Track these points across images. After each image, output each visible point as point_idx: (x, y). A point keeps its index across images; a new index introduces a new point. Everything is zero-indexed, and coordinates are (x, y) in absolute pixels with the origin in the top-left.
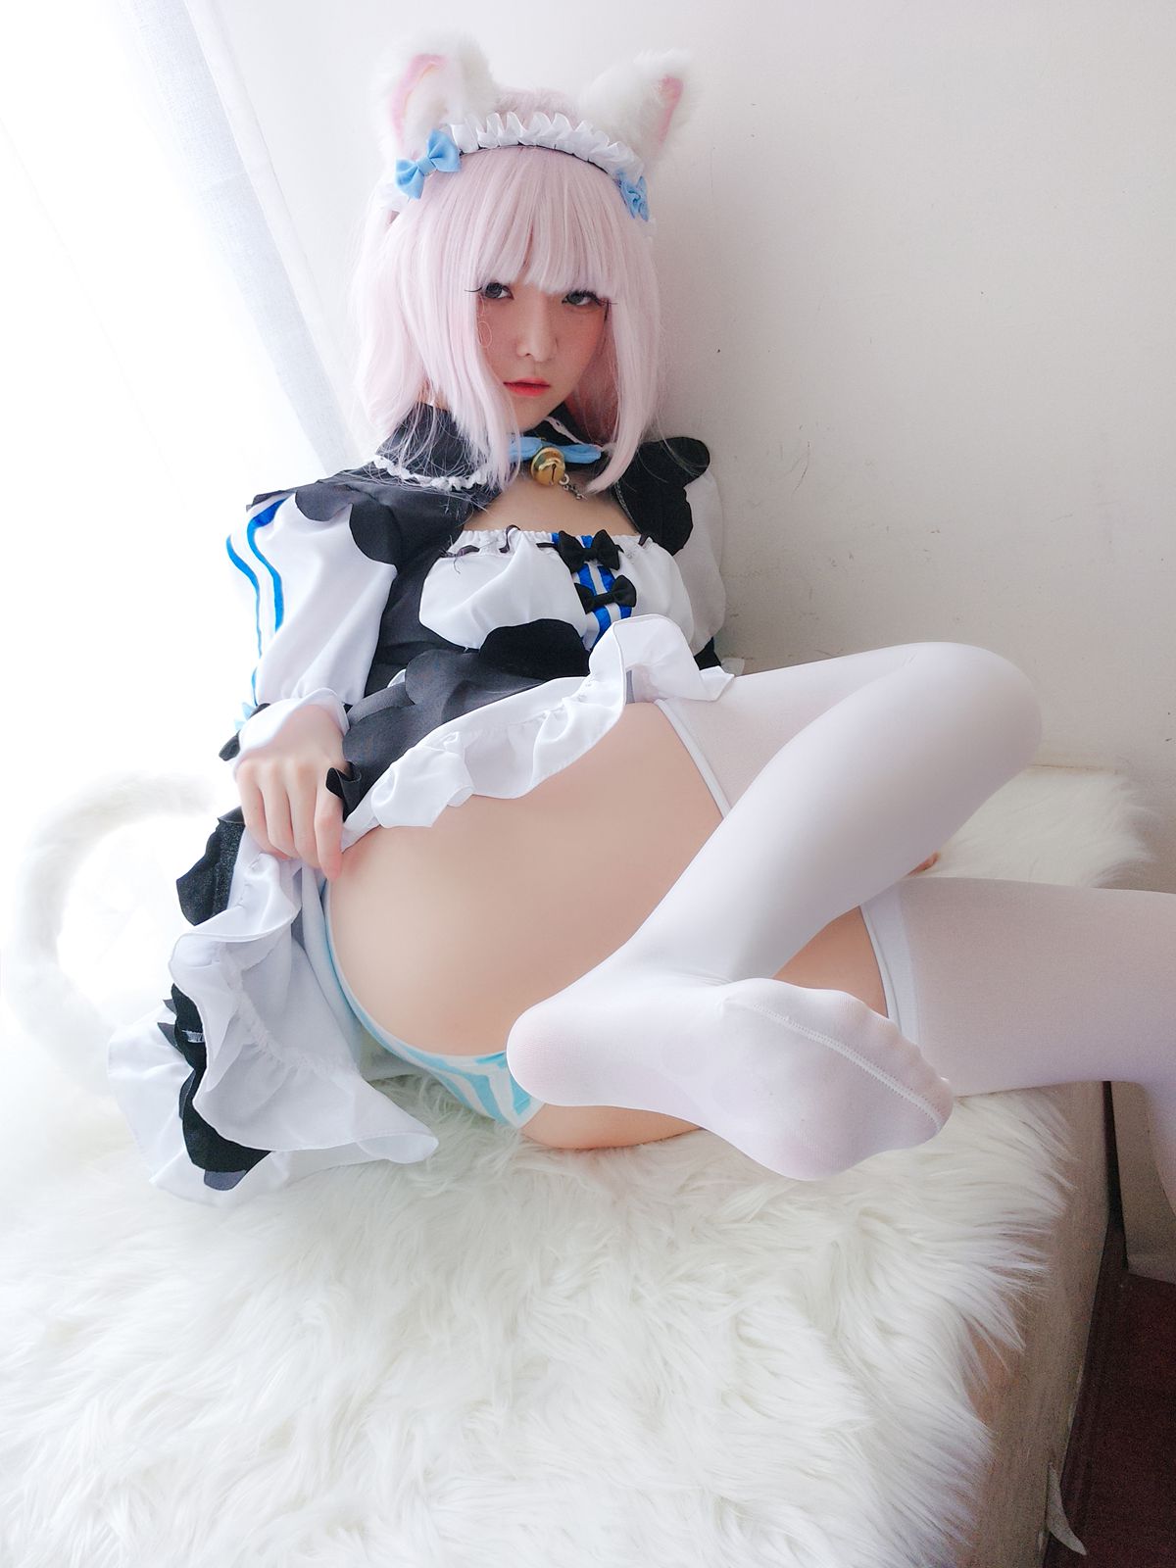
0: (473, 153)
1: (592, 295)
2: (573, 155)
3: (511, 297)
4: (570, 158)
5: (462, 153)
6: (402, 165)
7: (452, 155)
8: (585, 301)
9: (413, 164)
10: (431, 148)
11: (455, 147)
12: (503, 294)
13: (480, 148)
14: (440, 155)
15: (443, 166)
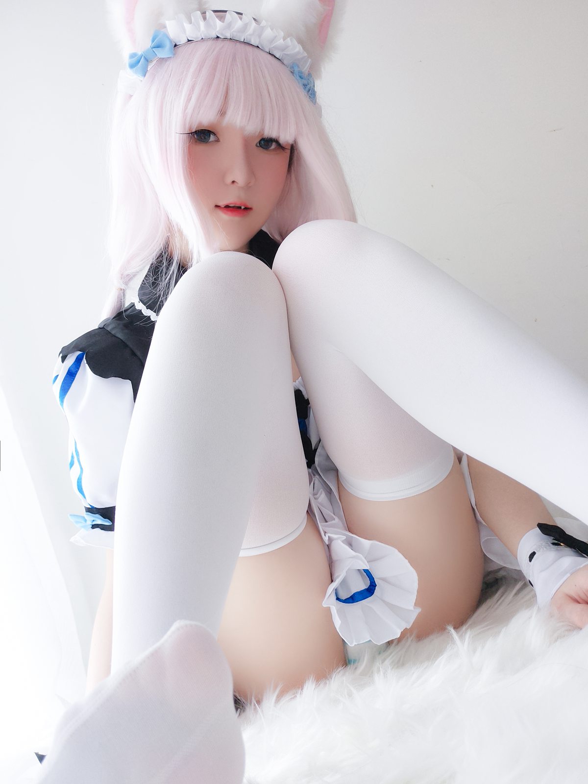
0: (185, 44)
1: (277, 141)
2: (258, 47)
3: (218, 141)
4: (256, 49)
5: (176, 45)
6: (133, 56)
7: (168, 46)
8: (274, 146)
9: (140, 53)
10: (153, 41)
11: (171, 41)
12: (212, 138)
13: (189, 41)
14: (158, 46)
15: (162, 54)
